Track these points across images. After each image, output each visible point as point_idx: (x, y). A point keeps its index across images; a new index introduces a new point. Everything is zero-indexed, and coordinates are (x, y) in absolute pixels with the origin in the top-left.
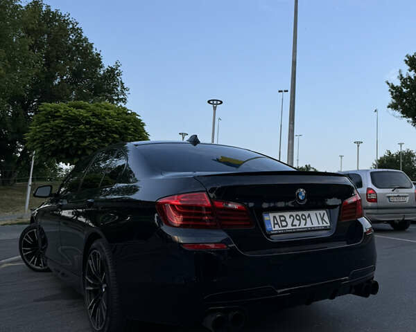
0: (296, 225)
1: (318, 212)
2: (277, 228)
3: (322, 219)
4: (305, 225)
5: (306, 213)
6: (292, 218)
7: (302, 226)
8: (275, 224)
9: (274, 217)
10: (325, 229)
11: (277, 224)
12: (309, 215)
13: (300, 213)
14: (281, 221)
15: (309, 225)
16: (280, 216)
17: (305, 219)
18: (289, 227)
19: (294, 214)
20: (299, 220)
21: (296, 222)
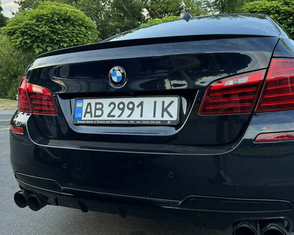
0: (114, 116)
1: (159, 100)
2: (88, 117)
3: (164, 110)
4: (129, 116)
5: (137, 101)
6: (112, 106)
7: (124, 117)
8: (86, 112)
9: (89, 104)
10: (164, 124)
11: (91, 112)
12: (141, 104)
13: (126, 101)
14: (96, 109)
15: (136, 116)
16: (97, 104)
17: (132, 109)
18: (105, 117)
19: (117, 101)
20: (123, 110)
21: (117, 112)
